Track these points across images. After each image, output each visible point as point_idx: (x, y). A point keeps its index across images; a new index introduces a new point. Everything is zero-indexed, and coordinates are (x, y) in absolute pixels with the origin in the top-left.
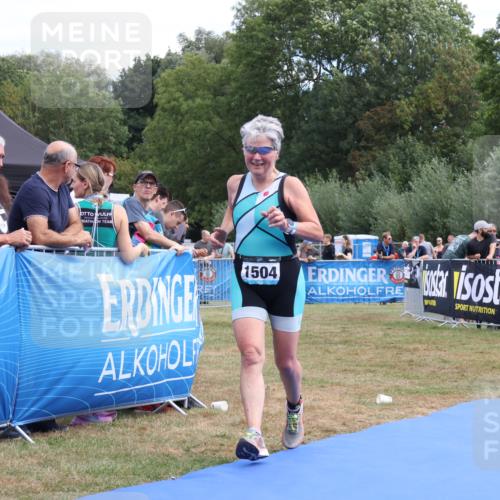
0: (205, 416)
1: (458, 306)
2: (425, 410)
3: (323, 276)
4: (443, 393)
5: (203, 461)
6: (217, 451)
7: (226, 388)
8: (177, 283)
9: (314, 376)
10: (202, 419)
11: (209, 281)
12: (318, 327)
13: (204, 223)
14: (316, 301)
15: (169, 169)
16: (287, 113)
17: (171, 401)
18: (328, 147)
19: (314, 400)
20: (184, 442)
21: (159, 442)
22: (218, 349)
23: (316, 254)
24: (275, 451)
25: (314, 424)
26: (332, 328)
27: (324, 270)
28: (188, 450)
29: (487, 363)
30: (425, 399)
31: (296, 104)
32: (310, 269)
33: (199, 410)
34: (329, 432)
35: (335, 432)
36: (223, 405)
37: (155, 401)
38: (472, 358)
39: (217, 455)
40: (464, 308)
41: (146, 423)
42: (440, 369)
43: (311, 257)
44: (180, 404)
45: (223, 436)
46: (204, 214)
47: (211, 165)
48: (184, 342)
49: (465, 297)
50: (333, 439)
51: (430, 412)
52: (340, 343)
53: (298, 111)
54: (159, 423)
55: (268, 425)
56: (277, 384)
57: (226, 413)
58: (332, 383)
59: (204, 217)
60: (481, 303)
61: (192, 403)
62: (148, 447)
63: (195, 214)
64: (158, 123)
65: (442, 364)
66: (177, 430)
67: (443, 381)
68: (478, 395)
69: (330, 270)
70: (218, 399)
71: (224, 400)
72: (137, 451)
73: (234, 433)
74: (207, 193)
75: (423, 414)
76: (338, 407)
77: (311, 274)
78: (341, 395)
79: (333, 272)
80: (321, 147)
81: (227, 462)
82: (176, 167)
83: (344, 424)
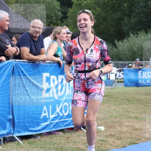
3: (145, 75)
6: (100, 147)
7: (103, 121)
9: (142, 116)
12: (143, 97)
16: (130, 5)
19: (142, 126)
21: (75, 143)
23: (142, 66)
24: (124, 147)
25: (142, 136)
26: (149, 97)
27: (146, 72)
32: (139, 72)
34: (148, 139)
36: (102, 128)
43: (140, 67)
44: (84, 127)
45: (102, 140)
53: (134, 4)
55: (121, 136)
57: (104, 131)
62: (71, 145)
64: (74, 10)
69: (148, 72)
70: (100, 126)
71: (103, 126)
73: (107, 139)
77: (140, 74)
79: (150, 73)
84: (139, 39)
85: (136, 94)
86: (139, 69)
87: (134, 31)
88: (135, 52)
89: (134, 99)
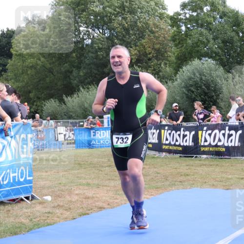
0: (40, 204)
1: (164, 147)
2: (148, 196)
3: (99, 135)
4: (157, 188)
5: (39, 224)
6: (46, 220)
7: (50, 190)
8: (23, 138)
9: (94, 182)
10: (38, 205)
11: (42, 139)
12: (96, 159)
13: (39, 111)
14: (95, 147)
15: (20, 84)
16: (78, 55)
17: (23, 197)
18: (99, 71)
19: (94, 194)
20: (29, 216)
21: (17, 217)
22: (46, 172)
23: (95, 124)
24: (74, 219)
25: (94, 205)
26: (103, 160)
27: (99, 132)
28: (31, 220)
29: (178, 173)
30: (148, 191)
31: (82, 51)
32: (92, 131)
33: (37, 201)
34: (101, 208)
35: (104, 208)
36: (49, 198)
37: (14, 197)
38: (171, 171)
39: (46, 222)
40: (167, 147)
41: (10, 208)
42: (156, 177)
43: (92, 125)
44: (27, 198)
45: (49, 213)
46: (38, 107)
47: (41, 82)
48: (27, 168)
49: (167, 142)
50: (103, 211)
51: (150, 197)
52: (107, 166)
53: (84, 54)
54: (17, 208)
55: (71, 206)
56: (76, 187)
57: (51, 202)
58: (103, 185)
59: (39, 108)
60: (175, 145)
61: (33, 197)
62: (12, 220)
63: (34, 107)
64: (14, 62)
65: (156, 175)
66: (26, 211)
67: (157, 182)
68: (174, 188)
69: (102, 132)
70: (46, 195)
71: (49, 195)
72: (5, 222)
73: (54, 211)
74: (40, 96)
75: (147, 198)
76: (106, 197)
77: (92, 134)
78: (107, 191)
79: (103, 133)
80: (96, 72)
81: (51, 225)
82: (24, 83)
83: (109, 204)
84: (91, 94)
85: (88, 156)
86: (92, 128)
87: (85, 85)
88: (87, 108)
89: (86, 163)
